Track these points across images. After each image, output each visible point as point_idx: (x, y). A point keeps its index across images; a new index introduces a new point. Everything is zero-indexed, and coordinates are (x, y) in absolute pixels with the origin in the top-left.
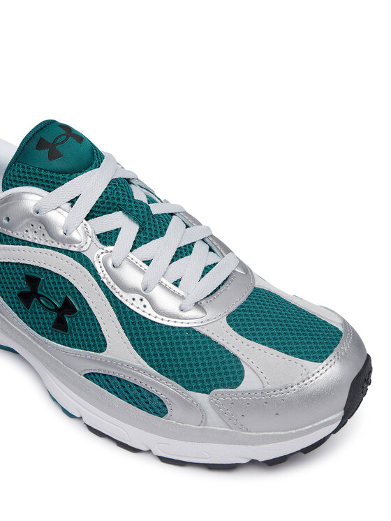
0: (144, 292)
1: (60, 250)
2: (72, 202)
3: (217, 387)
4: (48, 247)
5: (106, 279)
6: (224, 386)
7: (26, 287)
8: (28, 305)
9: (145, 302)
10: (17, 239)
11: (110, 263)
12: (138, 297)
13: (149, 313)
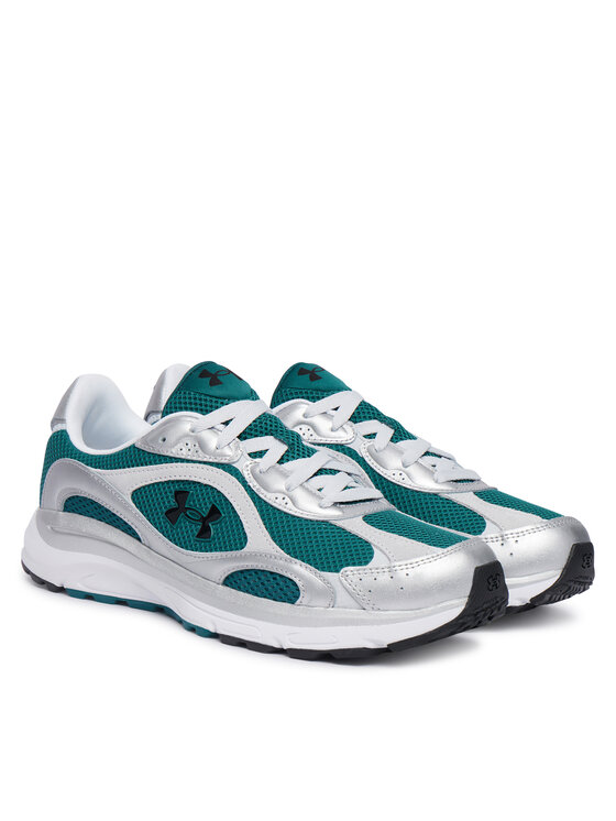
0: (288, 493)
1: (211, 464)
2: (226, 423)
3: (348, 565)
4: (200, 462)
5: (253, 483)
6: (354, 564)
7: (173, 504)
8: (173, 522)
9: (287, 499)
10: (171, 458)
11: (257, 470)
12: (280, 496)
13: (290, 509)
